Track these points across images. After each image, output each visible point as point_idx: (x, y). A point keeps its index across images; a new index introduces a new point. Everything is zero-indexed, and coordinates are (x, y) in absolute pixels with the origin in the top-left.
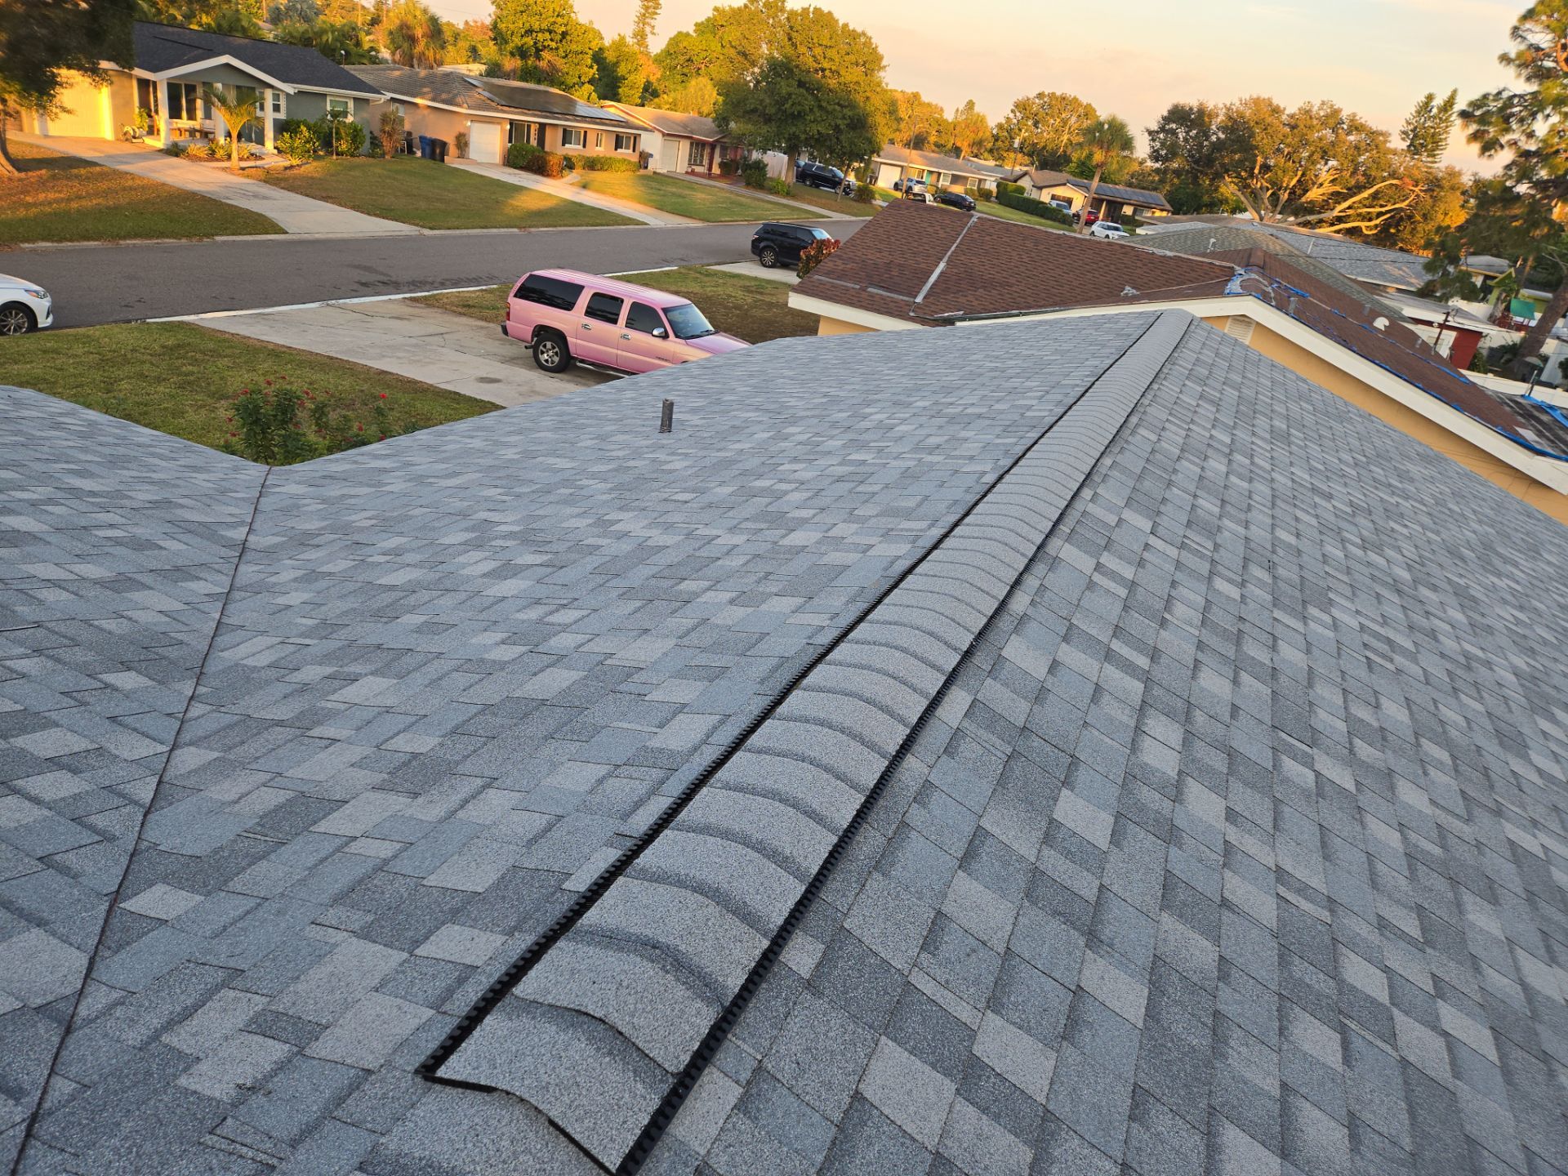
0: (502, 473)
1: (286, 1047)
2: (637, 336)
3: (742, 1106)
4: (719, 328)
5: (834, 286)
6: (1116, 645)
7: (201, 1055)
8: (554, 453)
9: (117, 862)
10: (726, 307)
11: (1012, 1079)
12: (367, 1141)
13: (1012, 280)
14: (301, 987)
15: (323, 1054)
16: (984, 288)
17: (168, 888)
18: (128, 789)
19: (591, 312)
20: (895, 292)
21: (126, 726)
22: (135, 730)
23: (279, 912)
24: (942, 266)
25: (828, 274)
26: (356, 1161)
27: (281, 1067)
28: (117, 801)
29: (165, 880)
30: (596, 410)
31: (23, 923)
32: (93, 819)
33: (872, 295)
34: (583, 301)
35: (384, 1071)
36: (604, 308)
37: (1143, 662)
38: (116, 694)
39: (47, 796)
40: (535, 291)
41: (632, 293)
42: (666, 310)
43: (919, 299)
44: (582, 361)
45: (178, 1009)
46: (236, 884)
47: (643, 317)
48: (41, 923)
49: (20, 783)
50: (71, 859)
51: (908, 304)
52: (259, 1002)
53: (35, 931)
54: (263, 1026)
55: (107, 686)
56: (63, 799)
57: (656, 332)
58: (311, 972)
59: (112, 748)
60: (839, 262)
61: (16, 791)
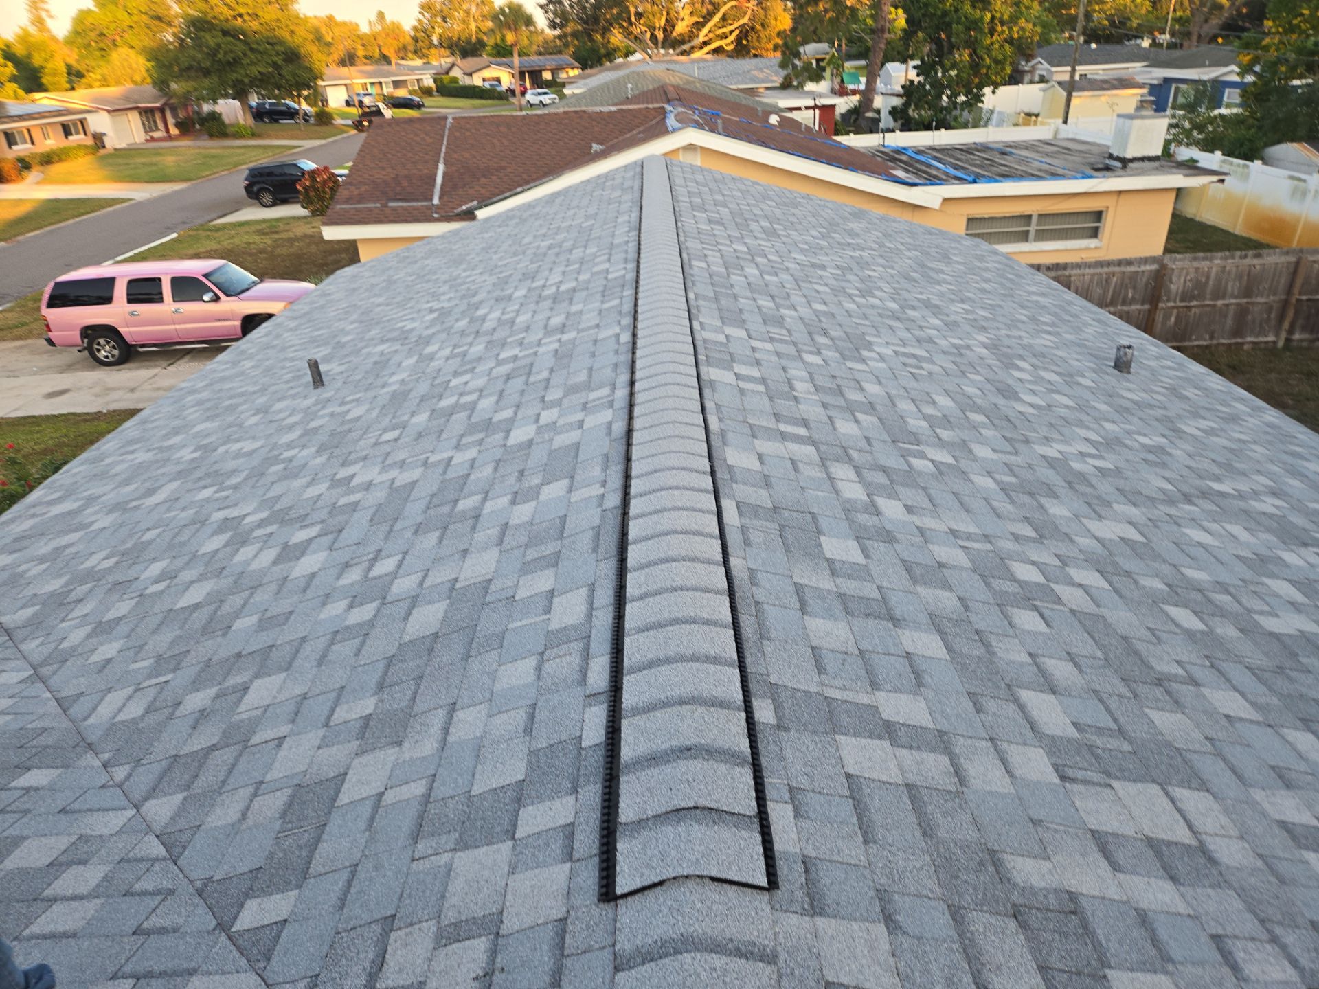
0: (198, 474)
1: (483, 939)
2: (190, 308)
3: (798, 814)
4: (262, 276)
5: (357, 210)
6: (782, 427)
7: (422, 979)
8: (228, 440)
9: (194, 907)
10: (251, 255)
11: (911, 723)
12: (607, 955)
13: (503, 164)
14: (454, 900)
15: (516, 928)
16: (484, 176)
17: (258, 900)
19: (131, 299)
20: (413, 200)
22: (89, 810)
23: (376, 868)
24: (441, 168)
25: (347, 201)
26: (611, 968)
27: (493, 952)
28: (143, 866)
29: (247, 896)
30: (231, 389)
31: (179, 979)
32: (140, 887)
33: (394, 209)
34: (120, 291)
35: (572, 913)
36: (145, 291)
37: (802, 431)
38: (41, 792)
39: (83, 890)
40: (65, 296)
41: (165, 269)
42: (206, 276)
43: (436, 201)
44: (143, 346)
45: (368, 965)
46: (316, 867)
47: (187, 288)
48: (193, 972)
49: (49, 893)
50: (157, 921)
51: (428, 208)
52: (431, 926)
54: (451, 936)
55: (26, 790)
56: (98, 886)
57: (206, 298)
58: (450, 888)
59: (89, 832)
60: (352, 188)
61: (54, 900)
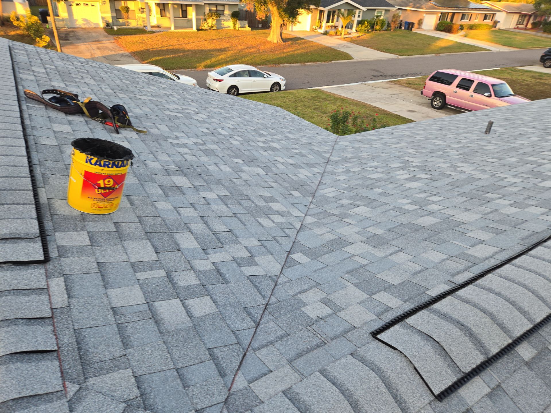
1: (331, 310)
2: (478, 97)
3: (489, 396)
4: (516, 93)
7: (308, 304)
9: (290, 244)
10: (521, 85)
12: (354, 348)
14: (336, 295)
15: (342, 316)
17: (302, 254)
18: (294, 224)
19: (459, 86)
21: (294, 206)
22: (297, 208)
23: (331, 271)
26: (350, 352)
27: (329, 316)
28: (292, 227)
29: (301, 252)
31: (268, 253)
32: (285, 230)
34: (457, 82)
35: (360, 329)
36: (465, 84)
38: (293, 197)
39: (275, 221)
40: (438, 78)
41: (478, 78)
42: (493, 85)
45: (303, 289)
46: (320, 259)
48: (272, 254)
49: (270, 216)
50: (279, 239)
52: (325, 295)
53: (270, 256)
54: (326, 302)
55: (291, 194)
56: (279, 223)
57: (486, 94)
58: (340, 291)
59: (291, 211)
61: (269, 218)
